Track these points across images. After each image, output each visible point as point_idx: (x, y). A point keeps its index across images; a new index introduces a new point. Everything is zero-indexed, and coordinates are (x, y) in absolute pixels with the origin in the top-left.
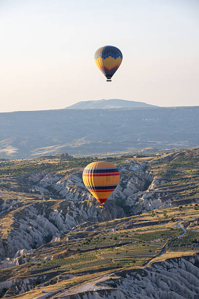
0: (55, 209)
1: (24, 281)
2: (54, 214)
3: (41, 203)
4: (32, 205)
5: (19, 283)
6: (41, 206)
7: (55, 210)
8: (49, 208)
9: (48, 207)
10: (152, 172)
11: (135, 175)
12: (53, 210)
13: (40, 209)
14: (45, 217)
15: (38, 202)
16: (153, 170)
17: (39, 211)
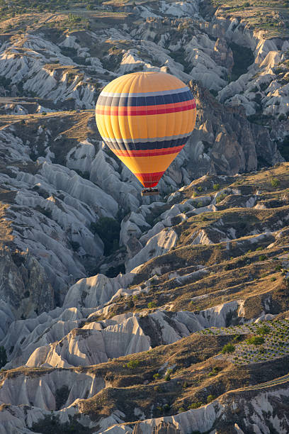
0: (83, 139)
1: (253, 402)
2: (80, 153)
3: (31, 124)
4: (7, 131)
5: (240, 412)
6: (35, 132)
7: (85, 142)
8: (60, 137)
9: (55, 134)
10: (239, 18)
11: (198, 27)
12: (74, 143)
13: (32, 141)
14: (54, 161)
15: (23, 121)
16: (240, 14)
17: (31, 146)
